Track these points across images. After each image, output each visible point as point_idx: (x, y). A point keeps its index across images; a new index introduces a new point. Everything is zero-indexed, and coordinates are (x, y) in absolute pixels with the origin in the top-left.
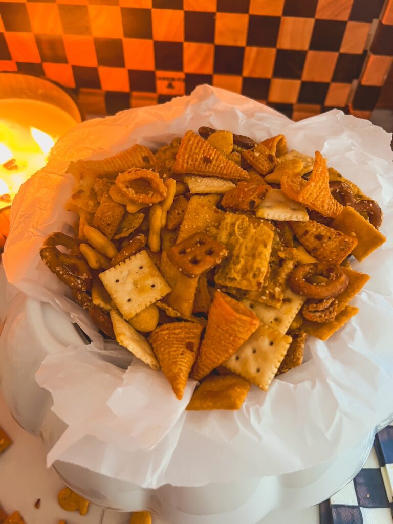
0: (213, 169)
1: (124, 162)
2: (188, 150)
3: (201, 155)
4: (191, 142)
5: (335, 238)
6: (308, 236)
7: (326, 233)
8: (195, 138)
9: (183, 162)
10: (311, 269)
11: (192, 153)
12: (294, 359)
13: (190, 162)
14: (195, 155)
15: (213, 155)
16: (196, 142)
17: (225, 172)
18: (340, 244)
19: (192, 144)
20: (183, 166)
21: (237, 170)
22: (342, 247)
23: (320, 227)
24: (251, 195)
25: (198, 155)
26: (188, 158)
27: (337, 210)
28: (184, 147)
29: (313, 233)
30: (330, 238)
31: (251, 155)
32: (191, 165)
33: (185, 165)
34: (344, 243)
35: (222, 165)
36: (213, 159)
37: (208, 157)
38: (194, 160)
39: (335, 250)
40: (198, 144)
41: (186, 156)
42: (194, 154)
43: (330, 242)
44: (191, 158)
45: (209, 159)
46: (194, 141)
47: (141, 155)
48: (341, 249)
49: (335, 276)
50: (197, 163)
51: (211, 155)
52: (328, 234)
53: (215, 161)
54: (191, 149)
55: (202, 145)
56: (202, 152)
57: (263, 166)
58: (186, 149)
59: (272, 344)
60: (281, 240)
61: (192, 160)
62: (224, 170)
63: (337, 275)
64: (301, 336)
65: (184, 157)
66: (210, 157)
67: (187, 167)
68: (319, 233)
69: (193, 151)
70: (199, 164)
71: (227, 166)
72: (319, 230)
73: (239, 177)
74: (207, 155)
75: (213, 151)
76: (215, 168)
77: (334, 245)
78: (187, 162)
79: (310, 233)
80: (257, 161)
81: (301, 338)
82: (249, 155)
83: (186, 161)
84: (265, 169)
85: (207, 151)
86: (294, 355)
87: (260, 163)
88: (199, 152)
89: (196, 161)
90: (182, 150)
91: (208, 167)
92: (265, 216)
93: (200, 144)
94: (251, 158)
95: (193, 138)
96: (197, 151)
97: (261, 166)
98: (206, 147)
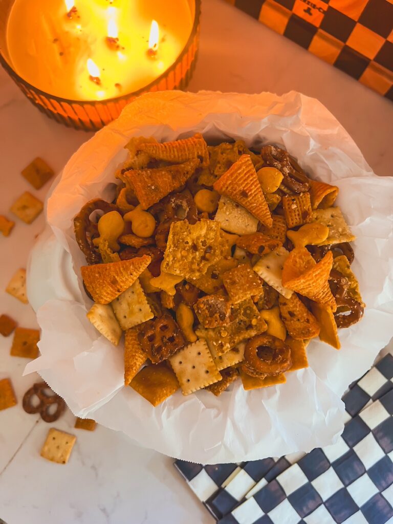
0: (246, 203)
1: (180, 155)
2: (233, 178)
3: (241, 188)
4: (239, 172)
5: (303, 322)
6: (285, 307)
7: (299, 314)
8: (246, 168)
9: (224, 185)
10: (269, 342)
11: (235, 182)
12: (216, 390)
13: (229, 188)
14: (236, 186)
15: (253, 191)
16: (245, 172)
17: (254, 211)
18: (304, 329)
19: (239, 174)
20: (222, 189)
21: (265, 215)
22: (303, 332)
23: (297, 307)
24: (263, 243)
25: (239, 186)
26: (230, 184)
27: (323, 298)
28: (231, 172)
29: (289, 308)
30: (298, 320)
31: (288, 204)
32: (229, 191)
33: (224, 189)
34: (307, 330)
35: (255, 205)
36: (251, 194)
37: (247, 192)
38: (234, 189)
39: (297, 330)
40: (246, 174)
41: (229, 182)
42: (236, 183)
43: (297, 322)
44: (231, 186)
45: (247, 194)
46: (244, 171)
47: (198, 153)
48: (302, 333)
49: (281, 359)
50: (235, 192)
51: (251, 190)
52: (300, 316)
53: (251, 198)
54: (237, 177)
55: (249, 177)
56: (243, 185)
57: (292, 220)
58: (232, 175)
59: (207, 372)
60: (265, 297)
61: (232, 188)
62: (254, 209)
63: (283, 359)
64: (232, 377)
65: (226, 182)
66: (249, 192)
67: (225, 191)
68: (294, 311)
69: (237, 180)
70: (236, 194)
71: (258, 208)
72: (295, 309)
73: (263, 222)
74: (247, 190)
75: (256, 186)
76: (248, 204)
77: (299, 326)
78: (227, 188)
79: (287, 306)
80: (290, 212)
81: (231, 379)
82: (287, 203)
83: (226, 186)
84: (292, 223)
85: (249, 185)
86: (218, 387)
87: (291, 216)
88: (242, 184)
89: (235, 190)
90: (228, 175)
91: (242, 200)
92: (259, 273)
93: (247, 176)
94: (287, 208)
95: (244, 167)
96: (240, 182)
97: (290, 219)
98: (251, 180)
